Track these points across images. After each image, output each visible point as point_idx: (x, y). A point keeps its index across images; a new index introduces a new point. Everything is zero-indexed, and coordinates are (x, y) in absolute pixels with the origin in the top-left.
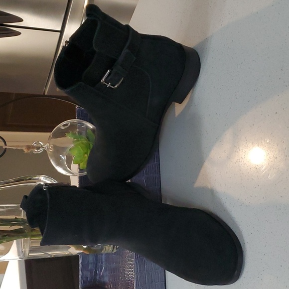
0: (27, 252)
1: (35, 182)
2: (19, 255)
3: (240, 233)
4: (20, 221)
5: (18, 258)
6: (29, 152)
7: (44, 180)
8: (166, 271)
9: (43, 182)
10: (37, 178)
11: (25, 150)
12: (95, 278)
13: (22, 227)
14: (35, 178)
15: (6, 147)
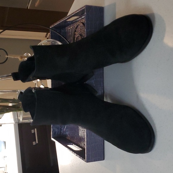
0: (21, 120)
3: (154, 125)
6: (22, 60)
8: (105, 141)
11: (19, 59)
12: (61, 132)
15: (7, 56)
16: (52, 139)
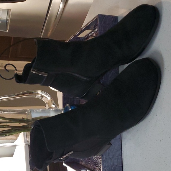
1: (35, 95)
2: (25, 142)
4: (26, 120)
5: (24, 144)
7: (41, 94)
9: (40, 94)
10: (36, 92)
13: (27, 124)
14: (35, 92)
15: (16, 72)
16: (64, 164)
